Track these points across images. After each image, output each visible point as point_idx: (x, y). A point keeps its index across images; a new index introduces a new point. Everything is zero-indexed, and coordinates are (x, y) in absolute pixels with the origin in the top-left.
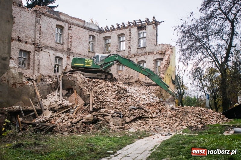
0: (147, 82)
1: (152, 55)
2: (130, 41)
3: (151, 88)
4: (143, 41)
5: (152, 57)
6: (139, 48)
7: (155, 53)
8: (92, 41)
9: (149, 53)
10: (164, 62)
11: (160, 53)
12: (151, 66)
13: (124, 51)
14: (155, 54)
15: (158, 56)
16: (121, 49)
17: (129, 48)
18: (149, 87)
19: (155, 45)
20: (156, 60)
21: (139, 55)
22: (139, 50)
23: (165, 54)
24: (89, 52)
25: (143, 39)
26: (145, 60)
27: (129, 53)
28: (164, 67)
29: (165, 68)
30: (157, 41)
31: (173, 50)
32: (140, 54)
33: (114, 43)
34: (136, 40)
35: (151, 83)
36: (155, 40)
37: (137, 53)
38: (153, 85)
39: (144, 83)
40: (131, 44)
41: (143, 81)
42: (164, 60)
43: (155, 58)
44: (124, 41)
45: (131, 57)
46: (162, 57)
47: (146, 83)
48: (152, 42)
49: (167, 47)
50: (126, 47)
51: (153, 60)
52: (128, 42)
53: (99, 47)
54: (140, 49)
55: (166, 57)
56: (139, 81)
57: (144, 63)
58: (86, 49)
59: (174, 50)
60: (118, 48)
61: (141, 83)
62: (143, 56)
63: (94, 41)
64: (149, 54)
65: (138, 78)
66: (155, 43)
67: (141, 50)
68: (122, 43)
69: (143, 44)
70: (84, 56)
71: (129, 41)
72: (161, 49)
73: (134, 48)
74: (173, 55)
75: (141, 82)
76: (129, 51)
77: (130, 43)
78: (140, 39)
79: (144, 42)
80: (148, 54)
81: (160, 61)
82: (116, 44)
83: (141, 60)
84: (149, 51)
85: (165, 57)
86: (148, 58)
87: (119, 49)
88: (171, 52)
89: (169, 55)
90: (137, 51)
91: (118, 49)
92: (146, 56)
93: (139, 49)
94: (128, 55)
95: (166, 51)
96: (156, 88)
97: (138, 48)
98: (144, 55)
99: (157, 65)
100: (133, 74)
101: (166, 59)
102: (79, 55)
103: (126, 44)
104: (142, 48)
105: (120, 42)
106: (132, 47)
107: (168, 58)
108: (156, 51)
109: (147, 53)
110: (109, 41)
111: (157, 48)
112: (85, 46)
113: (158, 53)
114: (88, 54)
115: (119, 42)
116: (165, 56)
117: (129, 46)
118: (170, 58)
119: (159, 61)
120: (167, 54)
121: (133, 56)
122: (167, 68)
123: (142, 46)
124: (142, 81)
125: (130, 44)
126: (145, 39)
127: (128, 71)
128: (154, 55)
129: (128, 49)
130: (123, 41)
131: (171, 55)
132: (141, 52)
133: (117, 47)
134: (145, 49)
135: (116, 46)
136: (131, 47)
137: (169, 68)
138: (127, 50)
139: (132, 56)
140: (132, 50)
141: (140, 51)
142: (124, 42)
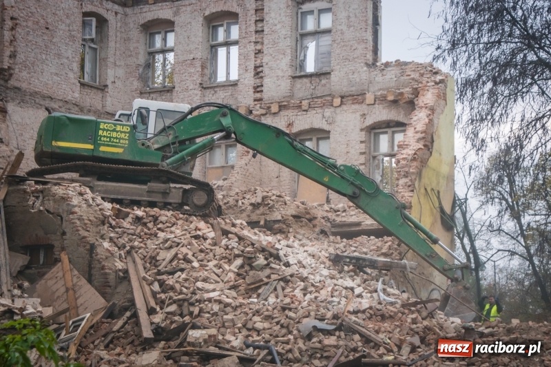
0: (338, 220)
1: (356, 106)
2: (259, 47)
3: (362, 244)
4: (317, 46)
5: (358, 115)
6: (298, 74)
7: (370, 98)
8: (92, 40)
9: (342, 97)
10: (410, 139)
11: (391, 98)
12: (352, 151)
13: (235, 84)
14: (368, 102)
15: (381, 114)
16: (221, 77)
17: (258, 73)
18: (351, 242)
19: (367, 65)
20: (375, 130)
21: (299, 107)
22: (299, 83)
23: (411, 105)
24: (83, 85)
25: (317, 36)
26: (326, 127)
27: (258, 95)
28: (414, 159)
29: (415, 164)
30: (376, 51)
31: (446, 87)
32: (305, 103)
33: (190, 52)
34: (288, 42)
35: (358, 224)
36: (371, 43)
37: (292, 96)
38: (368, 233)
39: (329, 224)
40: (266, 59)
41: (325, 214)
42: (410, 132)
43: (370, 121)
44: (236, 43)
45: (263, 111)
46: (401, 118)
47: (334, 225)
48: (358, 53)
49: (422, 75)
50: (243, 67)
51: (362, 130)
52: (252, 47)
53: (122, 63)
54: (305, 80)
55: (419, 119)
56: (308, 216)
57: (318, 139)
58: (71, 75)
59: (448, 89)
60: (207, 72)
61: (315, 222)
62: (319, 110)
63: (101, 41)
64: (342, 103)
65: (303, 203)
66: (370, 57)
67: (309, 85)
68: (222, 52)
69: (316, 60)
70: (61, 104)
71: (256, 43)
72: (393, 84)
73: (280, 74)
74: (447, 110)
75: (316, 218)
76: (258, 89)
77: (259, 52)
78: (303, 36)
79: (323, 49)
80: (337, 101)
81: (390, 131)
82: (199, 55)
83: (307, 127)
84: (345, 90)
85: (415, 118)
86: (339, 118)
87: (210, 79)
88: (439, 96)
89: (432, 110)
90: (293, 86)
91: (206, 79)
92: (328, 112)
93: (299, 81)
94: (252, 103)
95: (416, 93)
96: (379, 244)
97: (294, 78)
98: (323, 106)
99: (375, 151)
100: (274, 183)
101: (420, 127)
102: (44, 97)
103: (243, 57)
104: (311, 76)
105: (214, 48)
106: (271, 69)
107: (427, 120)
108: (372, 89)
109: (333, 97)
110: (165, 40)
111: (379, 78)
112: (66, 61)
113: (381, 99)
114: (77, 95)
115: (212, 47)
116: (416, 112)
117: (256, 67)
118: (435, 121)
119: (386, 133)
120: (421, 104)
121: (275, 108)
122: (424, 162)
123: (310, 67)
124: (319, 216)
125: (260, 55)
126: (326, 40)
127: (251, 170)
128: (364, 106)
129: (249, 80)
130: (227, 44)
131: (438, 110)
132: (307, 94)
133: (203, 67)
134: (324, 82)
135: (198, 64)
136: (266, 70)
137: (432, 162)
138: (246, 82)
139: (269, 108)
140: (267, 81)
141: (303, 89)
142: (234, 50)
